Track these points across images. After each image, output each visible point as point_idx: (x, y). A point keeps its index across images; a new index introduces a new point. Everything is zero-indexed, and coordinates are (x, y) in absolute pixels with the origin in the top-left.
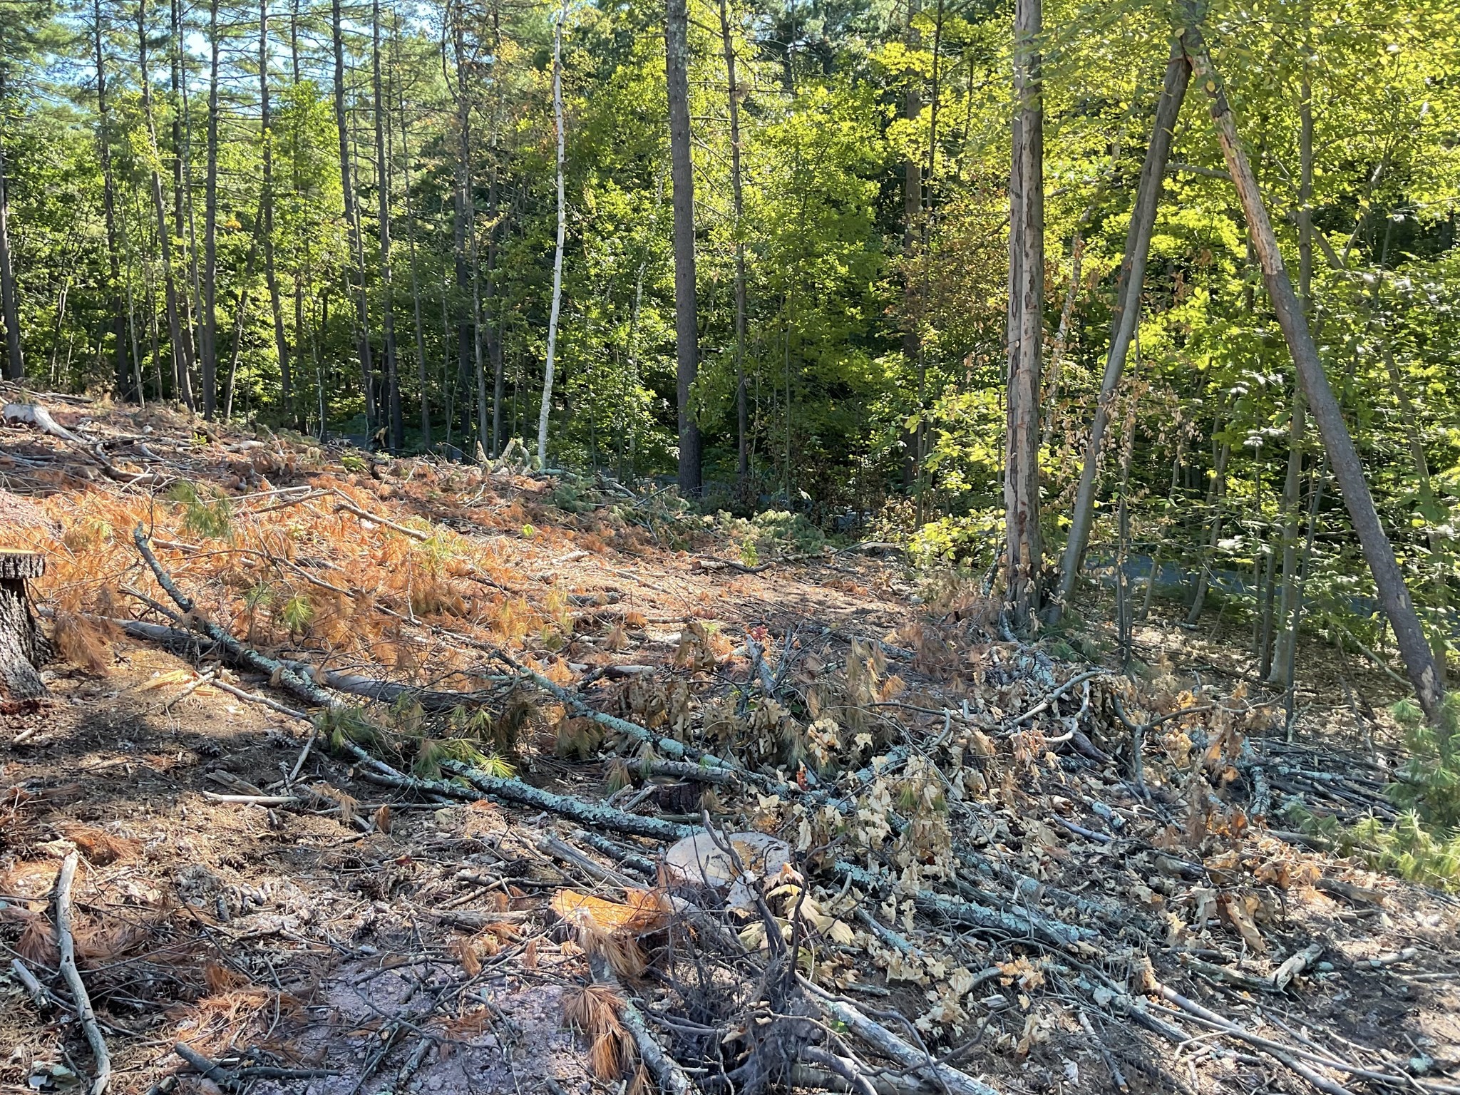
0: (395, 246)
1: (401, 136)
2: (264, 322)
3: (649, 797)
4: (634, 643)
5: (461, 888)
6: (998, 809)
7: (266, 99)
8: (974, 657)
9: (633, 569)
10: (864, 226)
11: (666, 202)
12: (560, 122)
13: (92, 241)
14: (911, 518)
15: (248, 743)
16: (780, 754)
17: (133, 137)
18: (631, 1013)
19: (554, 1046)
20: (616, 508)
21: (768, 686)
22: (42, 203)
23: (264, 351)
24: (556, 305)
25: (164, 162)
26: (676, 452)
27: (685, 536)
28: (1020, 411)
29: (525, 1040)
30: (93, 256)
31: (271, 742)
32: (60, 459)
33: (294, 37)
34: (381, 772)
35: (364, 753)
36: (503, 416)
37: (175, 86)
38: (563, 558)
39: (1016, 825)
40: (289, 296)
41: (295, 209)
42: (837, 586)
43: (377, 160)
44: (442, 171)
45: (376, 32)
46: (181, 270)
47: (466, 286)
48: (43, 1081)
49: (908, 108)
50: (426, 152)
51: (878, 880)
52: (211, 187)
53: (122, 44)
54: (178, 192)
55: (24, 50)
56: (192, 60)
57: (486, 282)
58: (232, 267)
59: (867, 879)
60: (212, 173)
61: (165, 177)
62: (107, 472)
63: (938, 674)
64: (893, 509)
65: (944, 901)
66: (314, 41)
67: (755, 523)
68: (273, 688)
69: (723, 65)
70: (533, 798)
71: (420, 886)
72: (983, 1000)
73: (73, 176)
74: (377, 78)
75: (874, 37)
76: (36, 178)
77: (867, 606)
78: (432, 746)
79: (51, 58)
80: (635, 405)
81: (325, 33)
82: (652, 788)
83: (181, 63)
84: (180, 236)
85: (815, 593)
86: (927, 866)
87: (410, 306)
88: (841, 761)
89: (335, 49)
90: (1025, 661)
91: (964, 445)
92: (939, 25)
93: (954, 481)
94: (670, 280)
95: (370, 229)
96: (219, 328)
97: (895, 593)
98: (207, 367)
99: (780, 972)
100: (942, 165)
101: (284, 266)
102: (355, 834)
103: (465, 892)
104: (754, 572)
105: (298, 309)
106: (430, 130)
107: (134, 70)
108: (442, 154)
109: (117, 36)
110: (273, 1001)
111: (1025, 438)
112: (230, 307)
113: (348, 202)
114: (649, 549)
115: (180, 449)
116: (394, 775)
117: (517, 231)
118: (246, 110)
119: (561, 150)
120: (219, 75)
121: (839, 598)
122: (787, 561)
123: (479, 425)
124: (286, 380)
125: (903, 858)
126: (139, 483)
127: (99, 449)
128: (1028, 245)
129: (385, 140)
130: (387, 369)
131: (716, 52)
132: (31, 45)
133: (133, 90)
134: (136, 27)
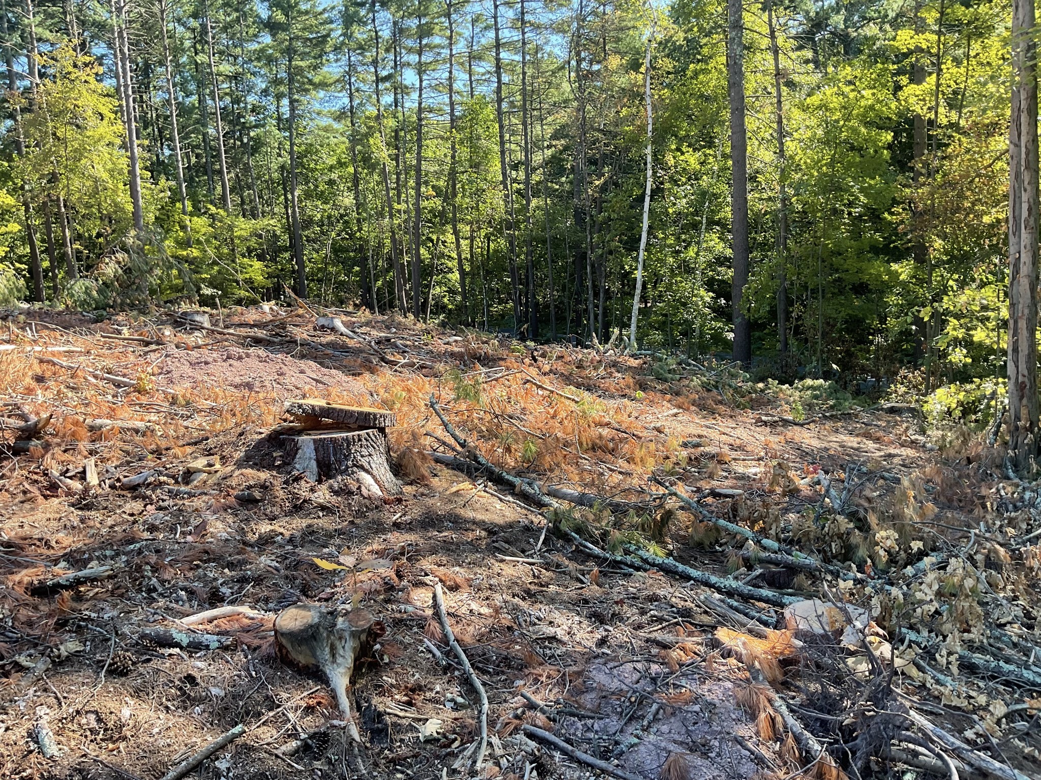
0: (534, 202)
1: (539, 127)
2: (449, 256)
3: (758, 577)
4: (725, 474)
5: (652, 621)
6: (1014, 600)
7: (452, 110)
8: (984, 491)
9: (714, 422)
10: (881, 164)
11: (725, 156)
12: (649, 108)
13: (346, 209)
14: (921, 385)
15: (511, 527)
16: (847, 554)
17: (371, 141)
18: (779, 703)
19: (734, 717)
20: (695, 378)
21: (836, 506)
22: (317, 187)
23: (450, 276)
24: (644, 235)
25: (389, 156)
26: (731, 336)
27: (747, 398)
28: (1020, 306)
29: (717, 711)
30: (346, 218)
31: (523, 527)
32: (357, 352)
33: (470, 66)
34: (590, 549)
35: (577, 537)
36: (605, 314)
37: (396, 106)
38: (666, 414)
39: (1028, 612)
40: (466, 239)
41: (470, 182)
42: (868, 436)
43: (523, 145)
44: (566, 148)
45: (524, 58)
46: (400, 225)
47: (581, 227)
48: (452, 704)
49: (917, 75)
50: (555, 137)
51: (928, 641)
52: (418, 170)
53: (364, 81)
54: (398, 174)
55: (308, 90)
56: (406, 87)
57: (594, 222)
58: (430, 221)
59: (920, 640)
60: (419, 159)
61: (390, 165)
62: (383, 359)
63: (955, 504)
64: (905, 377)
65: (978, 658)
66: (484, 67)
67: (796, 388)
68: (517, 495)
69: (769, 56)
70: (683, 572)
71: (628, 618)
72: (1012, 725)
73: (335, 168)
74: (524, 89)
75: (884, 23)
76: (313, 170)
77: (892, 451)
78: (616, 535)
79: (322, 94)
80: (700, 303)
81: (490, 62)
82: (760, 571)
83: (400, 90)
84: (399, 203)
85: (852, 441)
86: (966, 634)
87: (544, 242)
88: (893, 559)
89: (496, 72)
90: (1028, 495)
91: (969, 329)
92: (942, 13)
93: (958, 356)
94: (727, 213)
95: (518, 191)
96: (422, 261)
97: (912, 442)
98: (415, 287)
99: (880, 685)
100: (944, 116)
101: (463, 220)
102: (579, 585)
103: (656, 624)
104: (802, 425)
105: (471, 247)
106: (558, 121)
107: (370, 97)
108: (567, 136)
109: (361, 76)
110: (564, 674)
111: (1025, 326)
112: (429, 247)
113: (504, 174)
114: (722, 408)
115: (417, 343)
116: (596, 550)
117: (616, 184)
118: (440, 118)
119: (650, 128)
120: (424, 96)
121: (870, 445)
122: (825, 417)
123: (588, 320)
124: (464, 294)
125: (947, 627)
126: (402, 366)
127: (373, 344)
128: (1026, 183)
129: (529, 130)
130: (528, 285)
131: (763, 47)
132: (311, 87)
133: (372, 111)
134: (373, 70)
